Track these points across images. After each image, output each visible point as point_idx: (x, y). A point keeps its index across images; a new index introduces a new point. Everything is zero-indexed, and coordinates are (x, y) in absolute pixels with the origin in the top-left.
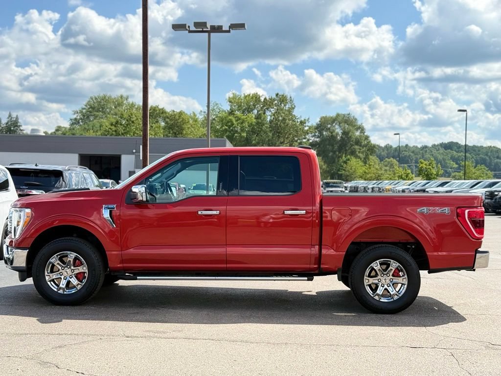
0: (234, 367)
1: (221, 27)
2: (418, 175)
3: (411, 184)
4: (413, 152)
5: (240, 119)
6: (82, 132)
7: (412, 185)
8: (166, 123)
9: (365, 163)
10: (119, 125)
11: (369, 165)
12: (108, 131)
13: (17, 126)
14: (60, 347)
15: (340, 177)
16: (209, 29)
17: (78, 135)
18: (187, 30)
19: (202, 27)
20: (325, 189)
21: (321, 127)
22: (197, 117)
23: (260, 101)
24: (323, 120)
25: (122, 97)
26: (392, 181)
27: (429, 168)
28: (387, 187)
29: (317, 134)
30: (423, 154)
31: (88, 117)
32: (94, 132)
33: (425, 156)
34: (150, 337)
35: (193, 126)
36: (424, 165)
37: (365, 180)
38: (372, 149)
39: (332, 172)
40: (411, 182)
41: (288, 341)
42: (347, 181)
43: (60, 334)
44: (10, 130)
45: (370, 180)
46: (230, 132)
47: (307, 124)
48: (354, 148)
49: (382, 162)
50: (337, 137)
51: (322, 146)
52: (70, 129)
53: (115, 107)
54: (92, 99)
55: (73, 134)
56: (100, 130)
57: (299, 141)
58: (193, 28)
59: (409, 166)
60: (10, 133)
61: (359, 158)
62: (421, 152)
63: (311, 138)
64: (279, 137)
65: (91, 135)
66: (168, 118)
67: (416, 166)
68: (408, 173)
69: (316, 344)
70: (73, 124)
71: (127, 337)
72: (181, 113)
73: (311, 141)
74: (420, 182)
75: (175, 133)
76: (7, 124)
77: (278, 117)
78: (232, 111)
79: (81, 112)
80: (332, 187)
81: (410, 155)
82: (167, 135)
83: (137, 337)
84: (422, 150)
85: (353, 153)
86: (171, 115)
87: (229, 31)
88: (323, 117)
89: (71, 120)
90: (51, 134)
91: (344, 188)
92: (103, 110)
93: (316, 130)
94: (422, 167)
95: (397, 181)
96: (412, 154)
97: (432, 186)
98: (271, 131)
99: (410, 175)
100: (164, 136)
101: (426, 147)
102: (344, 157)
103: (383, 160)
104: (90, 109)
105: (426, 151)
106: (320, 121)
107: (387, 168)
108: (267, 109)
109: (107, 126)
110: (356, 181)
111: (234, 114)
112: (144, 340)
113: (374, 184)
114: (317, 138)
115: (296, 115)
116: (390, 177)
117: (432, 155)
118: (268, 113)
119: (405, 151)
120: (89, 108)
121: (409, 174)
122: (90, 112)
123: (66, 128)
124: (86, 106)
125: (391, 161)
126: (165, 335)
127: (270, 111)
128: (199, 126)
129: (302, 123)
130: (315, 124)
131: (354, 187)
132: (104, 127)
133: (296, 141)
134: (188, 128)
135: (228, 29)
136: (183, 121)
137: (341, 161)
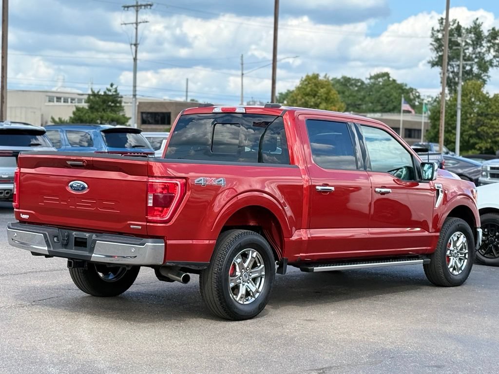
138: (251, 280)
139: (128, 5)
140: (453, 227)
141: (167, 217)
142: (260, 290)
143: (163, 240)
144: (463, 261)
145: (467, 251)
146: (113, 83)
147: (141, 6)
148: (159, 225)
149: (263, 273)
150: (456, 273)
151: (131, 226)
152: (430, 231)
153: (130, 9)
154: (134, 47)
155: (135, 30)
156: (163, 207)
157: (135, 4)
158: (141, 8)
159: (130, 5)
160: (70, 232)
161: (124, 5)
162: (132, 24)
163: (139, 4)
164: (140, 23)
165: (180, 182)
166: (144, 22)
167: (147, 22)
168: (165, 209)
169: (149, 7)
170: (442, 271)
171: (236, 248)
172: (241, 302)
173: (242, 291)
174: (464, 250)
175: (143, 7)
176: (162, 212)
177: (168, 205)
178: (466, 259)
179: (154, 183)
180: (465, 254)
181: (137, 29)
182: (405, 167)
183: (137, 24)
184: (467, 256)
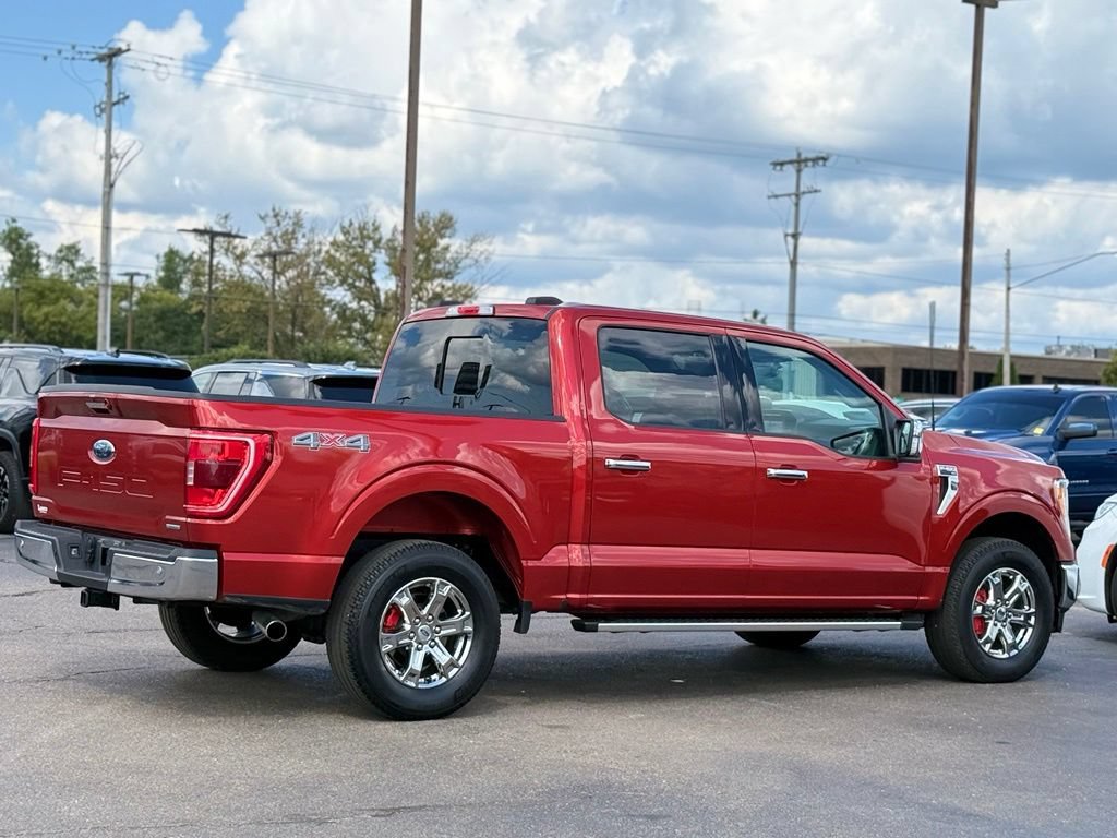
138: (437, 640)
139: (782, 159)
140: (989, 557)
141: (221, 508)
142: (461, 662)
143: (214, 552)
144: (1022, 631)
145: (1033, 610)
146: (759, 310)
147: (806, 160)
148: (209, 522)
149: (469, 628)
150: (999, 654)
151: (168, 525)
152: (923, 563)
153: (785, 167)
154: (791, 240)
155: (793, 209)
156: (216, 488)
157: (795, 157)
158: (806, 166)
159: (787, 159)
160: (96, 536)
161: (774, 160)
162: (789, 195)
163: (803, 157)
164: (804, 193)
165: (253, 438)
166: (810, 192)
167: (816, 191)
168: (220, 491)
169: (821, 162)
170: (959, 647)
171: (393, 575)
172: (413, 685)
173: (416, 662)
174: (1027, 607)
175: (810, 164)
176: (212, 496)
177: (226, 484)
178: (1031, 626)
179: (200, 441)
180: (1028, 616)
181: (797, 205)
182: (869, 430)
183: (797, 196)
184: (1032, 621)
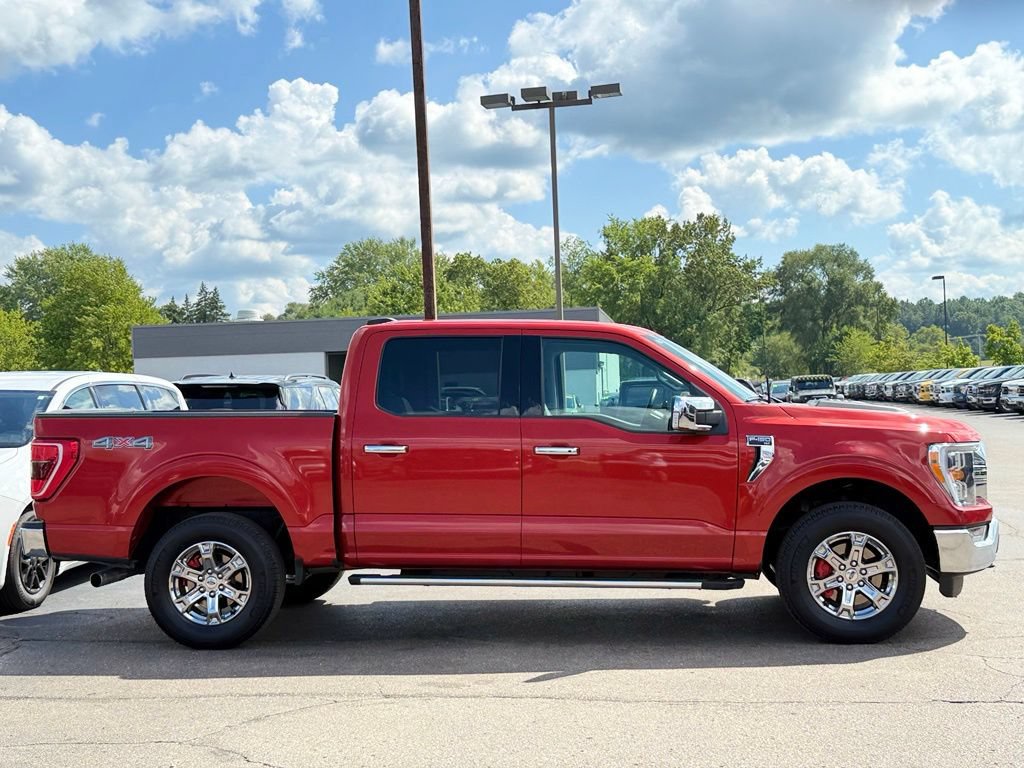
0: (585, 752)
1: (574, 93)
2: (987, 357)
3: (971, 375)
4: (977, 311)
5: (626, 269)
6: (333, 312)
7: (974, 376)
8: (487, 284)
9: (878, 338)
10: (398, 295)
11: (887, 342)
12: (379, 307)
13: (216, 308)
14: (257, 720)
15: (829, 368)
16: (551, 101)
17: (325, 318)
18: (509, 105)
19: (538, 98)
20: (796, 393)
21: (784, 274)
22: (545, 270)
23: (664, 231)
24: (789, 259)
25: (402, 241)
26: (934, 371)
27: (1007, 341)
28: (923, 384)
29: (778, 287)
30: (996, 313)
31: (343, 283)
32: (354, 310)
33: (1001, 319)
34: (429, 695)
35: (538, 287)
36: (998, 335)
37: (879, 371)
38: (889, 309)
39: (813, 358)
40: (972, 370)
41: (699, 697)
42: (843, 375)
43: (260, 695)
44: (205, 315)
45: (890, 371)
46: (607, 293)
47: (758, 270)
48: (853, 311)
49: (914, 334)
50: (819, 291)
51: (789, 310)
52: (311, 308)
53: (392, 262)
54: (349, 249)
55: (317, 317)
56: (366, 305)
57: (743, 303)
58: (520, 101)
59: (970, 340)
60: (204, 322)
61: (865, 328)
62: (993, 309)
63: (767, 296)
64: (703, 298)
65: (349, 316)
66: (488, 275)
67: (984, 339)
68: (965, 352)
69: (755, 700)
70: (316, 297)
71: (387, 697)
72: (513, 264)
73: (768, 302)
74: (990, 369)
75: (504, 303)
76: (198, 304)
77: (702, 259)
78: (611, 254)
79: (330, 274)
80: (810, 388)
81: (970, 318)
82: (488, 308)
83: (406, 696)
84: (994, 306)
85: (852, 320)
86: (495, 269)
87: (588, 102)
88: (790, 254)
89: (312, 290)
90: (279, 318)
91: (834, 389)
92: (369, 266)
93: (777, 280)
94: (993, 340)
95: (943, 371)
96: (973, 315)
97: (1014, 377)
98: (688, 287)
99: (971, 358)
100: (482, 309)
101: (1002, 299)
102: (834, 329)
103: (915, 331)
104: (347, 269)
105: (1003, 307)
106: (783, 263)
107: (926, 345)
108: (681, 246)
109: (375, 298)
110: (860, 376)
111: (613, 260)
112: (417, 702)
113: (897, 379)
114: (780, 295)
115: (736, 255)
116: (930, 362)
117: (1016, 315)
118: (680, 253)
119: (960, 310)
120: (345, 266)
121: (968, 354)
122: (346, 273)
123: (303, 306)
124: (338, 263)
125: (933, 331)
126: (458, 692)
127: (685, 250)
128: (549, 286)
129: (748, 268)
130: (773, 269)
131: (858, 387)
132: (371, 298)
133: (739, 304)
134: (528, 292)
135: (588, 98)
136: (517, 278)
137: (830, 337)
141: (41, 493)
168: (41, 481)
